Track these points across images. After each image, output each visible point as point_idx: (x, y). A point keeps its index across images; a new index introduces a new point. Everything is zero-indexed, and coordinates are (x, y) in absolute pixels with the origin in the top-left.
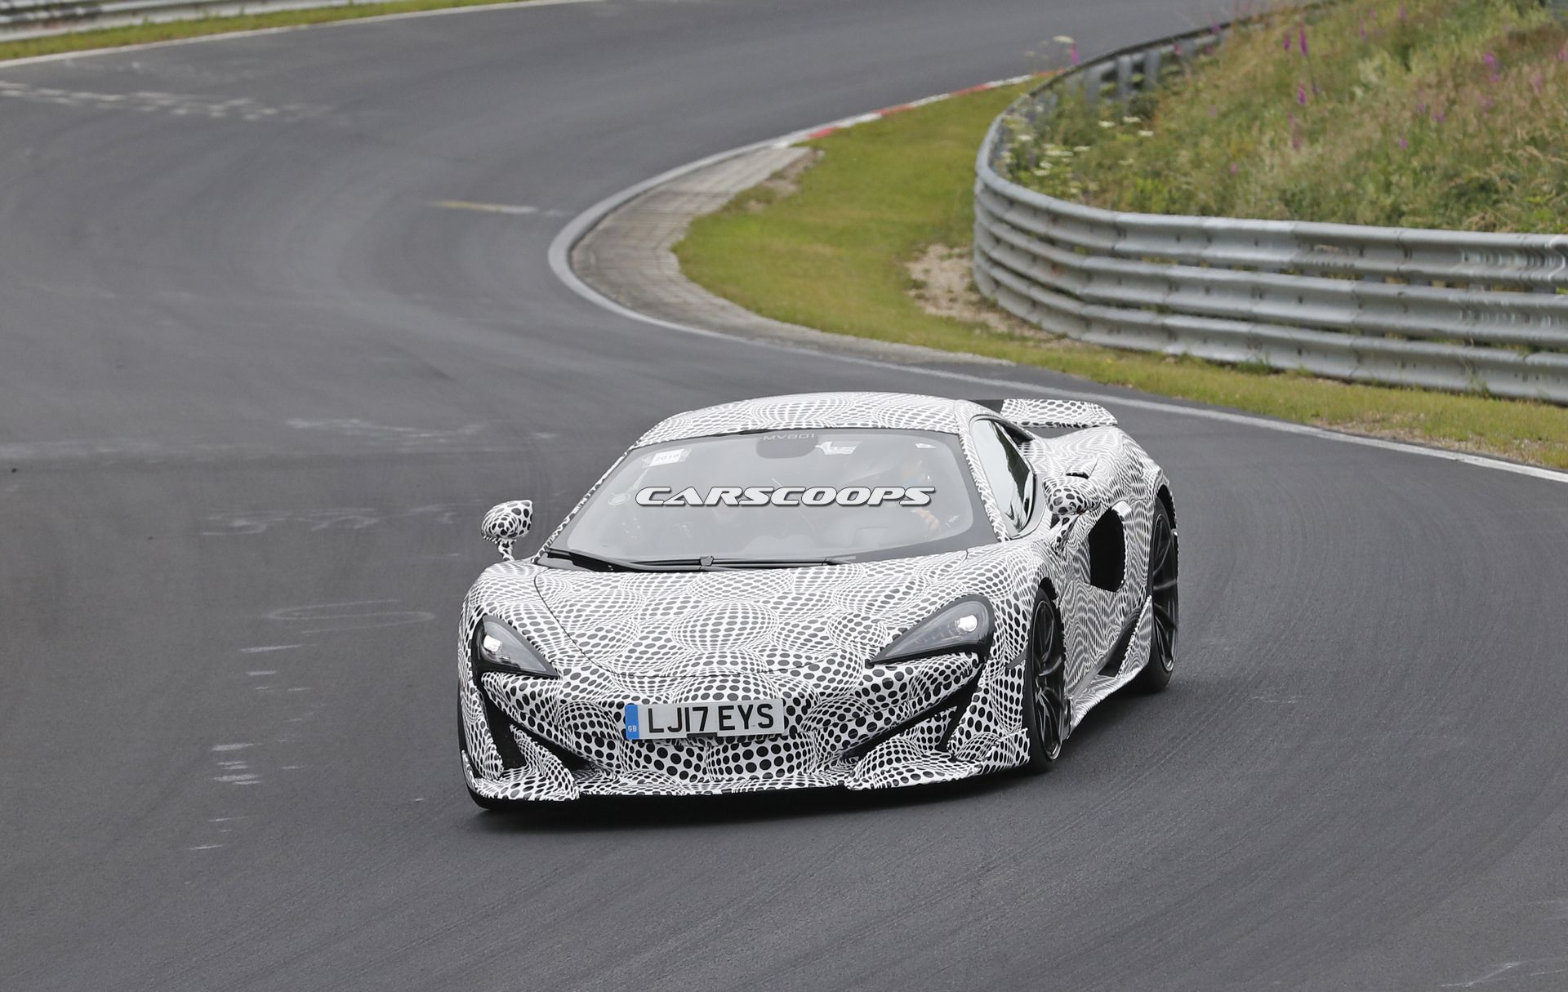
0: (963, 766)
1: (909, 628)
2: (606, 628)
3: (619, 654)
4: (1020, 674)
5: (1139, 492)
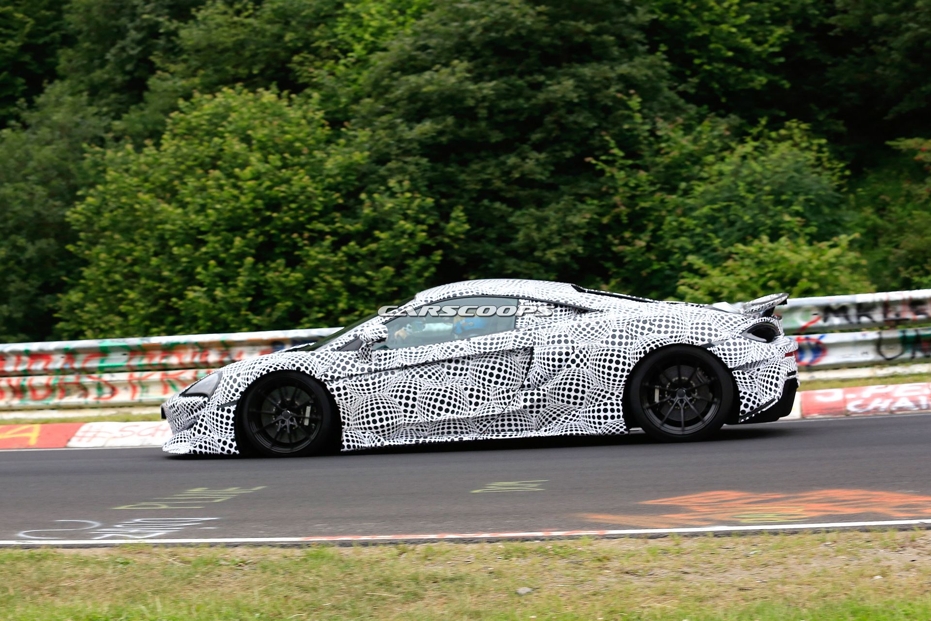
4: (229, 411)
5: (620, 344)
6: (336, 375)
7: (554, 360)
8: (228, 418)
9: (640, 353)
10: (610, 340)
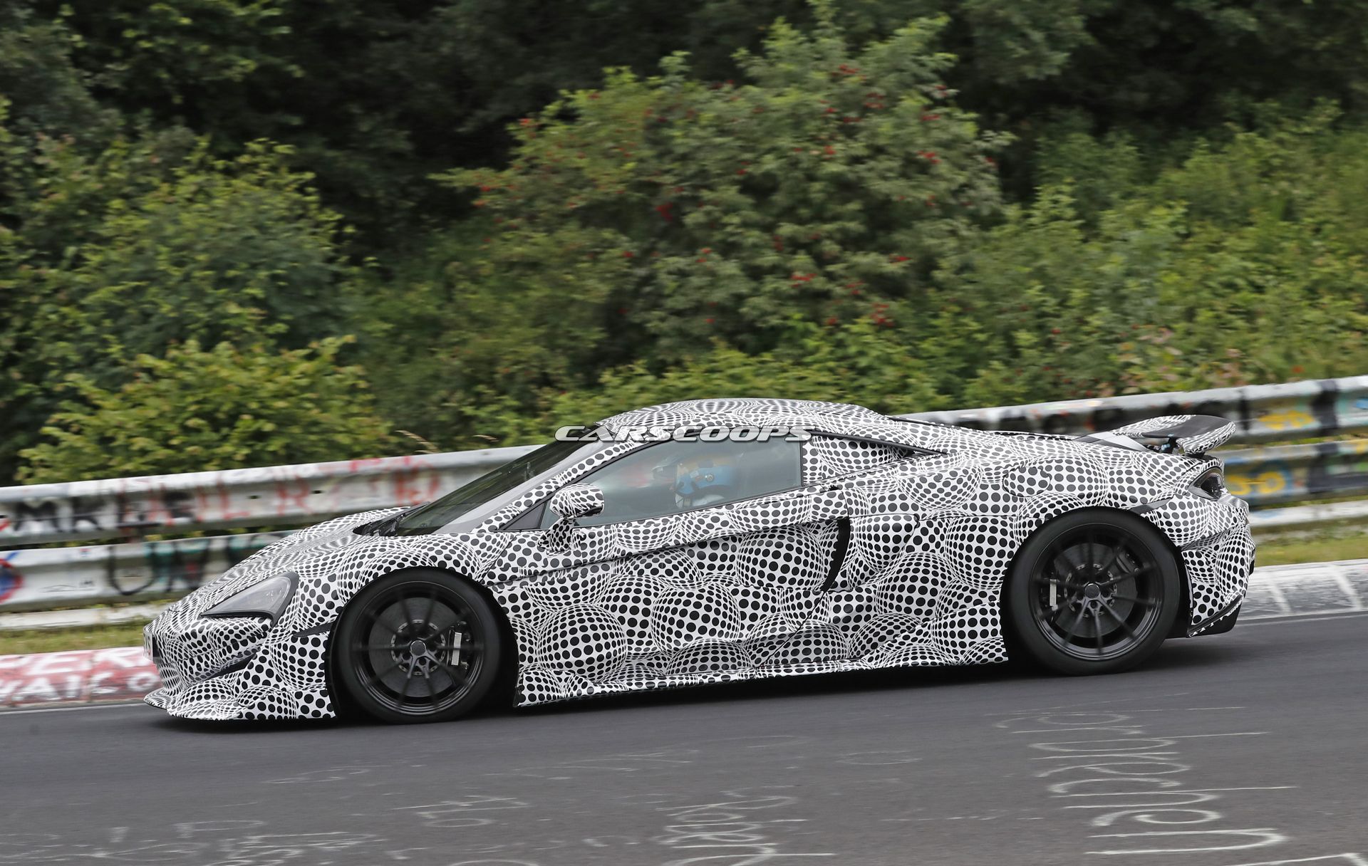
4: (316, 642)
5: (995, 509)
6: (509, 574)
7: (886, 539)
8: (314, 654)
9: (1030, 524)
10: (978, 502)
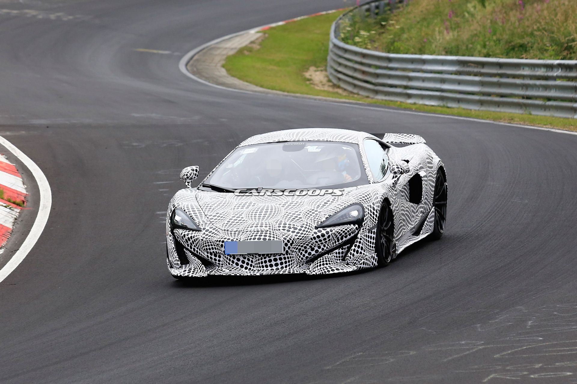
0: (351, 267)
1: (332, 215)
2: (220, 213)
3: (224, 223)
4: (374, 233)
5: (431, 168)
8: (374, 238)
9: (436, 173)
10: (428, 165)
